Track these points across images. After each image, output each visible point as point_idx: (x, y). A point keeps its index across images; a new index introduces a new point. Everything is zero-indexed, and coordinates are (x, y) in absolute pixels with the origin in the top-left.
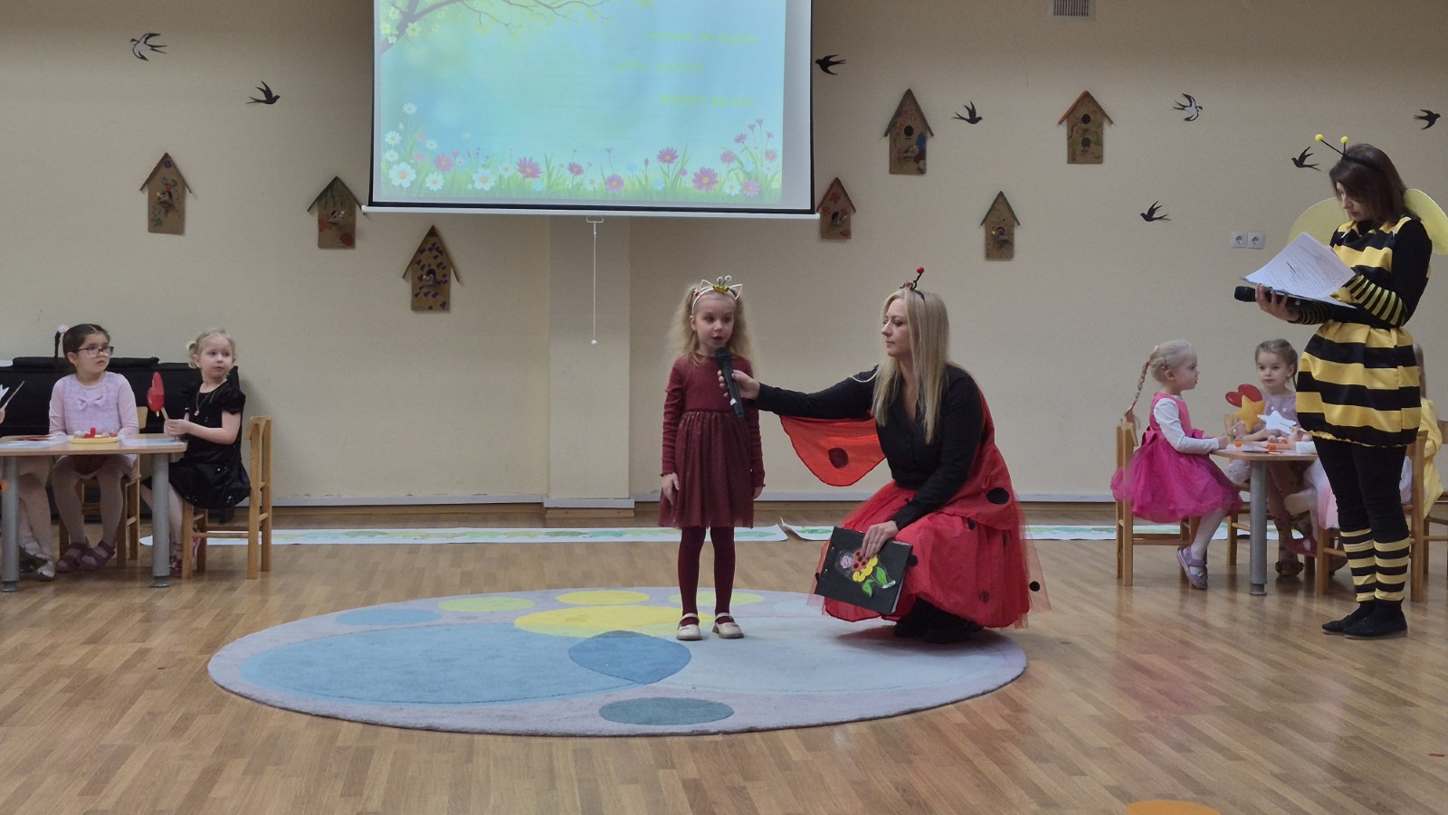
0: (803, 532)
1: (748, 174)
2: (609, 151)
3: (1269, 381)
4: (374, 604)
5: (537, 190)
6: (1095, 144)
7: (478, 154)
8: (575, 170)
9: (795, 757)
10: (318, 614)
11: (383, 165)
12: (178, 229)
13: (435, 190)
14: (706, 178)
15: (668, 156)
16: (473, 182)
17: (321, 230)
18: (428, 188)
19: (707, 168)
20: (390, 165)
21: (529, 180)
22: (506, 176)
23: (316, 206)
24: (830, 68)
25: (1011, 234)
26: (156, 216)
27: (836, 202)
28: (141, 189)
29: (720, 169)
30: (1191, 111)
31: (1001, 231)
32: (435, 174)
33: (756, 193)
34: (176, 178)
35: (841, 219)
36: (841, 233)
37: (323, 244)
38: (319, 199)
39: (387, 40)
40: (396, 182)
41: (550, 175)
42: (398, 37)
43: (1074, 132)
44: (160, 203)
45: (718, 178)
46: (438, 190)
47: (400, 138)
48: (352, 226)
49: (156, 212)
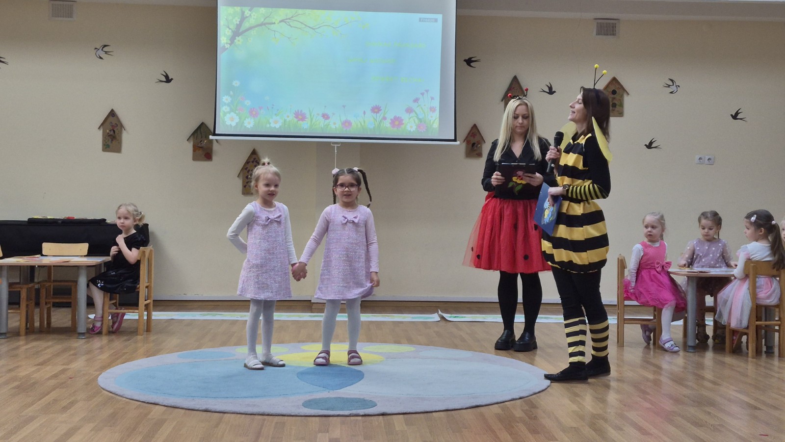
0: (450, 317)
1: (420, 120)
2: (344, 106)
3: (706, 235)
4: (201, 349)
5: (304, 127)
6: (619, 106)
7: (273, 108)
8: (326, 117)
9: (397, 429)
10: (167, 353)
11: (221, 114)
12: (118, 150)
13: (249, 127)
14: (397, 121)
15: (376, 110)
16: (270, 123)
17: (194, 151)
18: (245, 127)
19: (398, 116)
20: (225, 114)
21: (300, 122)
22: (288, 120)
23: (192, 138)
24: (472, 64)
27: (474, 137)
28: (99, 128)
29: (405, 117)
30: (673, 88)
32: (249, 119)
33: (425, 130)
34: (118, 123)
35: (477, 146)
36: (477, 154)
37: (195, 158)
38: (193, 134)
39: (224, 46)
40: (228, 123)
41: (312, 120)
42: (230, 44)
44: (109, 136)
45: (404, 122)
46: (251, 127)
47: (231, 99)
48: (211, 149)
49: (107, 141)
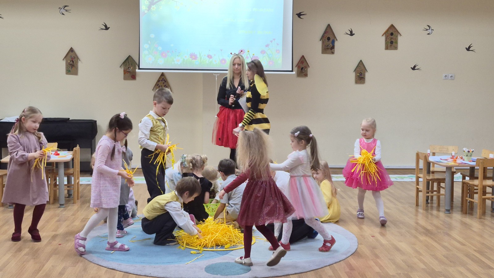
1: (270, 58)
2: (221, 50)
5: (196, 64)
6: (395, 43)
7: (176, 51)
8: (210, 57)
11: (143, 56)
12: (76, 73)
13: (161, 64)
15: (242, 52)
16: (174, 61)
17: (124, 74)
20: (146, 55)
21: (194, 61)
22: (186, 59)
23: (123, 66)
24: (301, 17)
25: (364, 75)
26: (68, 69)
27: (303, 64)
28: (63, 60)
29: (260, 56)
30: (430, 31)
31: (361, 74)
32: (161, 59)
33: (273, 65)
34: (75, 56)
35: (304, 70)
36: (304, 75)
37: (125, 78)
38: (124, 63)
39: (144, 12)
40: (148, 61)
41: (201, 59)
42: (148, 10)
43: (388, 39)
44: (70, 65)
47: (149, 46)
48: (135, 73)
49: (68, 68)
